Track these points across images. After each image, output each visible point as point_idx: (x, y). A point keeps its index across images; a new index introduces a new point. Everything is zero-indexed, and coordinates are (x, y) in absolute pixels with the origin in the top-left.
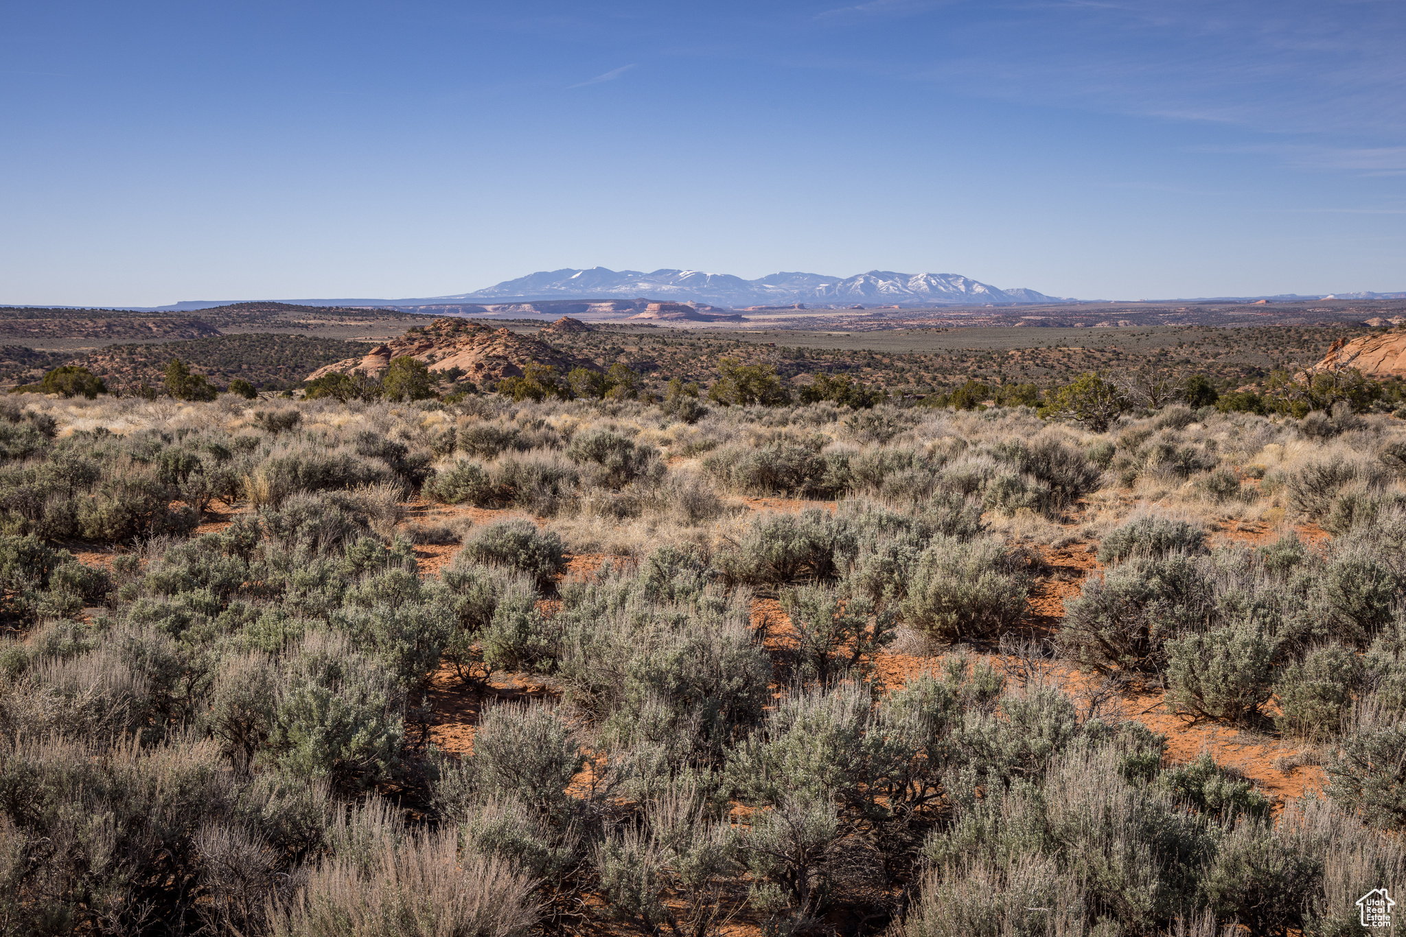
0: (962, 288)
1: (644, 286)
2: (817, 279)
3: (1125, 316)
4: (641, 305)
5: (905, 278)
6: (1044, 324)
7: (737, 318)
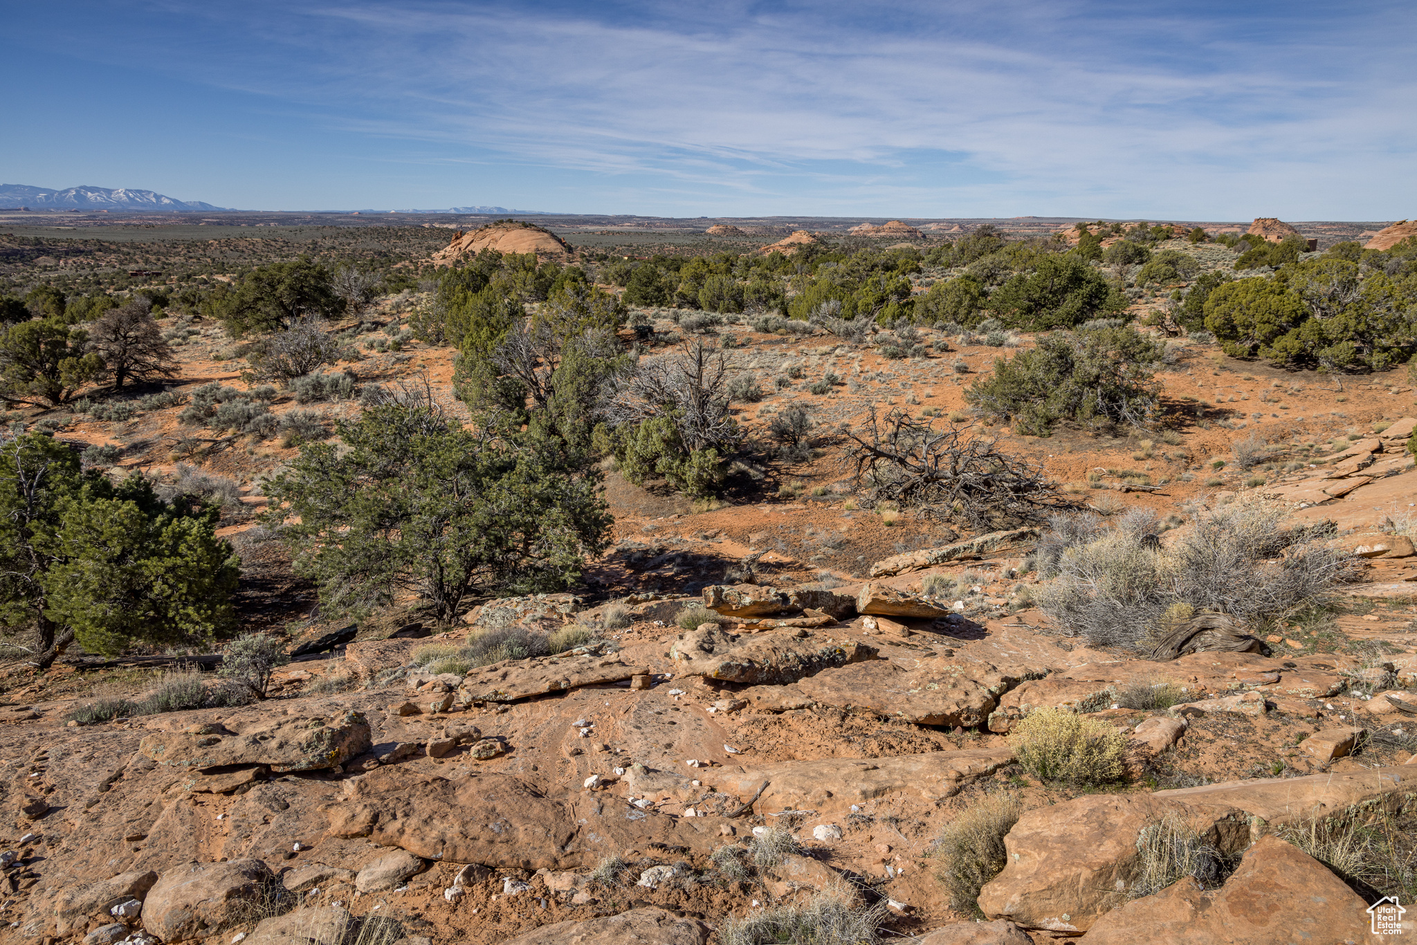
0: (154, 200)
2: (35, 190)
5: (109, 192)
6: (219, 224)
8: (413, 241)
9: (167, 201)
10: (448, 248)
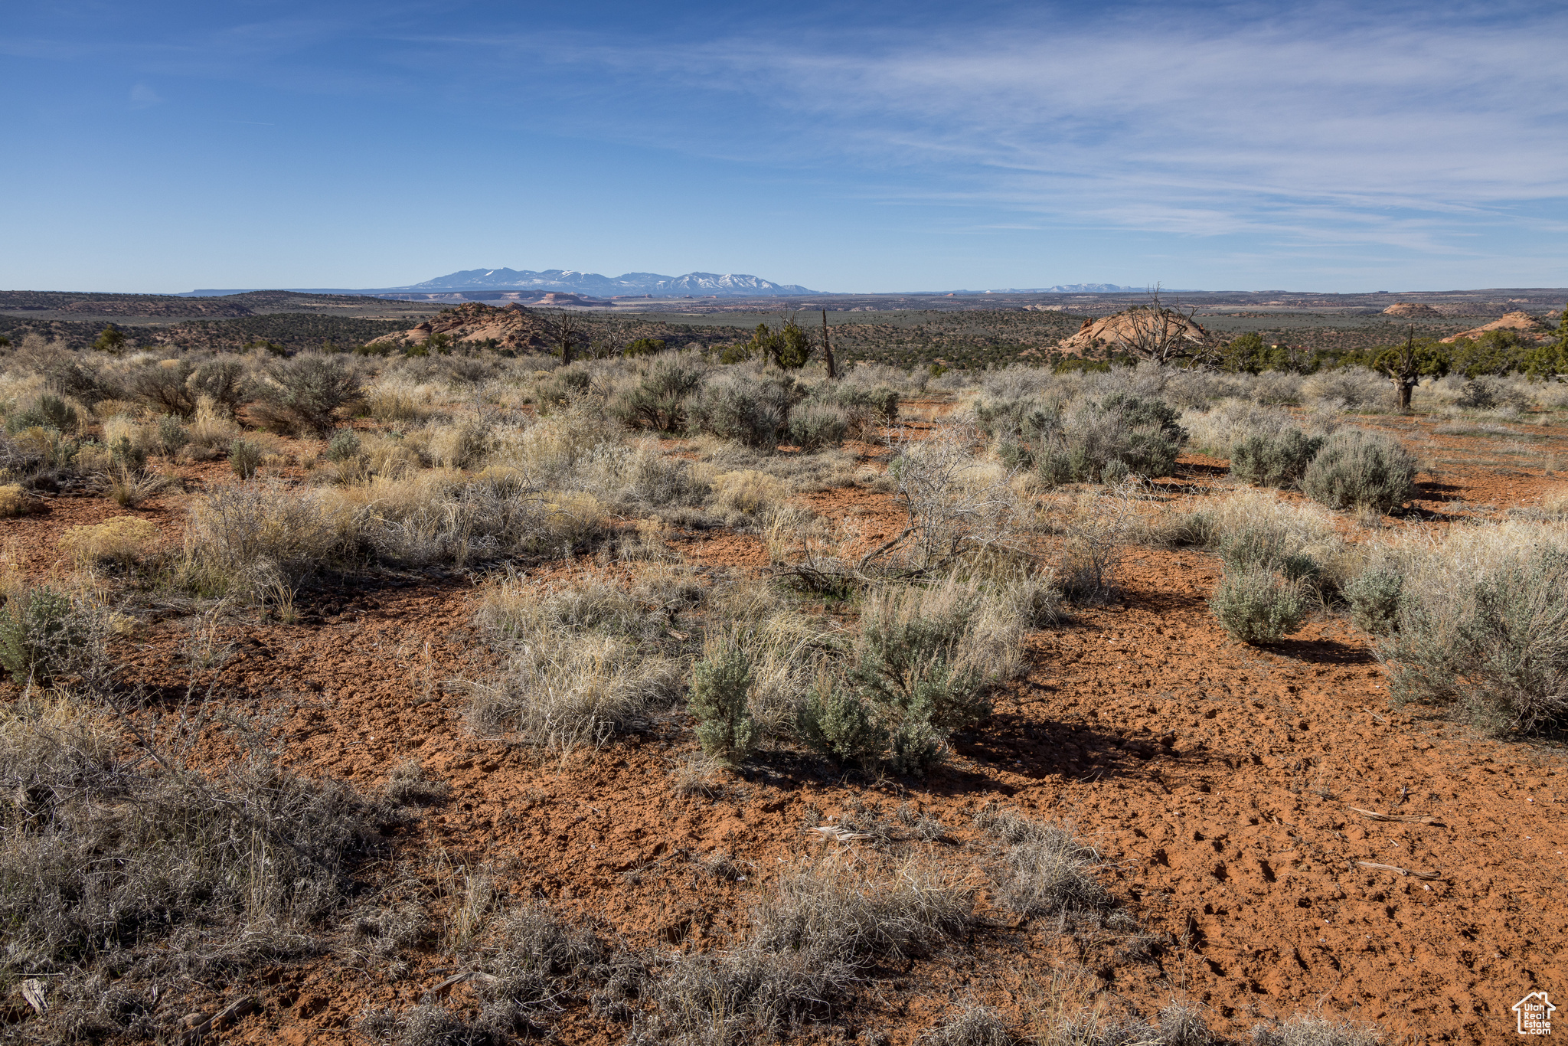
0: (755, 284)
1: (538, 281)
2: (657, 277)
3: (868, 304)
4: (540, 294)
5: (717, 277)
7: (609, 304)
8: (1021, 326)
9: (766, 285)
10: (1077, 336)
